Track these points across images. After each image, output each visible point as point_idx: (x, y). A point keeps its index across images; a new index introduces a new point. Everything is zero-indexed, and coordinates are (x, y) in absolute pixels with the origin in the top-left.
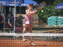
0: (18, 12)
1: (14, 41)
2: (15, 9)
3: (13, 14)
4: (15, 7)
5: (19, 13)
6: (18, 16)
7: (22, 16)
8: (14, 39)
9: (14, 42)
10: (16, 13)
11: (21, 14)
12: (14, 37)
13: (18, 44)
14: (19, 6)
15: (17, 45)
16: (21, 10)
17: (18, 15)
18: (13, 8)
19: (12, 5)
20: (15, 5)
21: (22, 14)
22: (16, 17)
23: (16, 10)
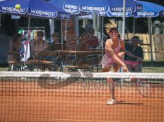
0: (129, 29)
1: (123, 88)
2: (124, 22)
4: (124, 18)
5: (131, 32)
6: (130, 38)
7: (137, 37)
8: (122, 84)
9: (123, 91)
10: (126, 32)
11: (135, 33)
12: (122, 81)
13: (130, 95)
15: (128, 97)
16: (136, 25)
17: (130, 36)
18: (120, 22)
19: (119, 15)
20: (123, 14)
21: (139, 33)
23: (126, 25)
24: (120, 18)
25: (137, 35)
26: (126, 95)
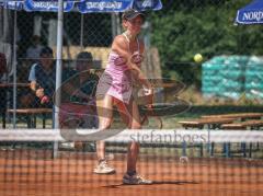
0: (71, 37)
1: (57, 162)
2: (60, 23)
3: (50, 45)
4: (60, 15)
5: (76, 43)
6: (73, 57)
8: (55, 154)
9: (57, 170)
10: (65, 43)
11: (85, 46)
12: (56, 147)
13: (72, 177)
14: (78, 9)
15: (68, 181)
16: (85, 29)
17: (75, 51)
18: (52, 22)
19: (49, 6)
20: (59, 7)
22: (66, 57)
23: (64, 27)
24: (53, 15)
25: (88, 50)
26: (64, 178)
